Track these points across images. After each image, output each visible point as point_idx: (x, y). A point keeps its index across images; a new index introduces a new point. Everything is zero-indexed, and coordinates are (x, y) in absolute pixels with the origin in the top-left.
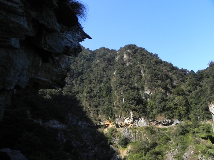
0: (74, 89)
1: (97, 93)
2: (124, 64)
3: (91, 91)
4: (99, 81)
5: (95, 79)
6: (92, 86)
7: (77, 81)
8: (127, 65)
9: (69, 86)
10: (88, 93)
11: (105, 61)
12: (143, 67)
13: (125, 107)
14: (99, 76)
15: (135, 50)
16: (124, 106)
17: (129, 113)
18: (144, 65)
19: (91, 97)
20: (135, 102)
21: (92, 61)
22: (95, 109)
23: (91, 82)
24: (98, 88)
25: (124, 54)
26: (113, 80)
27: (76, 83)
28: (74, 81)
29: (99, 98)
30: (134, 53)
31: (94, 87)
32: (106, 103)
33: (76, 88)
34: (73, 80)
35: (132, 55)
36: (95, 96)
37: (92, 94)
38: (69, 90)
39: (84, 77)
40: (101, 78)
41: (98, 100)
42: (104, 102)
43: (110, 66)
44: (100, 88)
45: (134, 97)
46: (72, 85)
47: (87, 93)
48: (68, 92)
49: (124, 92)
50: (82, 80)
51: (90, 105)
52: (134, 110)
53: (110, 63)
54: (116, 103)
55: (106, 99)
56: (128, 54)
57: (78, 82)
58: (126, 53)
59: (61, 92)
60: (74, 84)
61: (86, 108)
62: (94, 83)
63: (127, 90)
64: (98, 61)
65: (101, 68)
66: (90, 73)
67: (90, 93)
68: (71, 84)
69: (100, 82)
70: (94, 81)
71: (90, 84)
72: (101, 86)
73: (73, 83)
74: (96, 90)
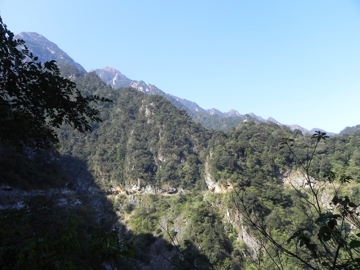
0: (86, 147)
1: (111, 155)
2: (144, 122)
3: (104, 153)
4: (115, 140)
5: (111, 138)
6: (105, 146)
7: (89, 137)
8: (148, 122)
9: (80, 143)
11: (126, 112)
12: (162, 128)
13: (134, 175)
14: (116, 134)
15: (159, 104)
16: (133, 173)
17: (137, 180)
18: (163, 126)
19: (103, 160)
20: (144, 170)
21: (112, 107)
22: (108, 174)
23: (106, 141)
24: (113, 149)
25: (146, 108)
26: (130, 141)
27: (88, 140)
28: (86, 138)
29: (113, 161)
30: (158, 107)
31: (108, 148)
32: (119, 167)
33: (88, 147)
34: (85, 136)
35: (155, 110)
36: (108, 159)
37: (105, 157)
38: (80, 150)
39: (98, 133)
40: (118, 136)
41: (110, 164)
42: (117, 167)
43: (131, 121)
44: (116, 149)
45: (144, 165)
46: (84, 142)
47: (100, 156)
48: (78, 152)
49: (135, 157)
50: (97, 136)
51: (102, 170)
52: (142, 177)
53: (132, 116)
54: (127, 168)
55: (119, 163)
56: (151, 108)
57: (91, 139)
59: (70, 152)
60: (87, 141)
61: (97, 172)
62: (109, 143)
63: (138, 156)
64: (119, 110)
65: (120, 122)
66: (106, 127)
67: (102, 155)
68: (83, 142)
69: (116, 141)
70: (109, 140)
71: (104, 143)
72: (117, 147)
73: (85, 140)
74: (110, 152)
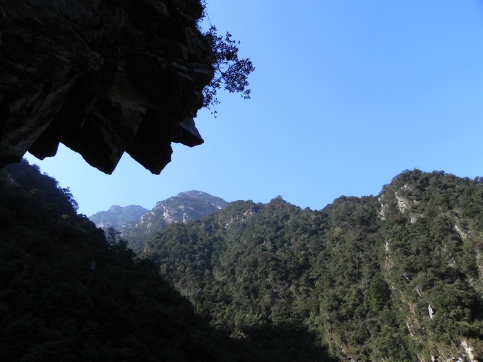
0: (296, 306)
1: (355, 305)
2: (403, 221)
3: (339, 305)
4: (351, 275)
5: (342, 273)
6: (338, 290)
7: (298, 286)
8: (413, 220)
9: (283, 300)
10: (332, 309)
11: (354, 225)
12: (457, 215)
13: (442, 330)
14: (350, 264)
15: (422, 182)
16: (439, 328)
17: (458, 345)
18: (456, 210)
19: (342, 319)
20: (467, 311)
21: (323, 233)
22: (359, 348)
23: (334, 281)
24: (354, 293)
25: (397, 197)
26: (388, 265)
27: (297, 291)
28: (292, 288)
29: (363, 316)
30: (421, 188)
31: (344, 293)
32: (385, 327)
33: (299, 304)
34: (290, 285)
35: (417, 196)
36: (351, 314)
37: (343, 311)
38: (285, 310)
39: (313, 275)
40: (355, 268)
41: (361, 324)
42: (379, 327)
43: (370, 236)
44: (360, 292)
45: (460, 298)
46: (290, 297)
47: (331, 311)
48: (282, 315)
49: (424, 288)
50: (311, 282)
51: (344, 341)
52: (471, 334)
53: (369, 228)
54: (412, 322)
55: (380, 317)
56: (408, 195)
57: (301, 289)
58: (402, 194)
59: (266, 319)
60: (295, 295)
61: (335, 349)
62: (341, 284)
63: (431, 283)
64: (338, 230)
65: (349, 245)
66: (324, 261)
67: (337, 309)
68: (288, 297)
69: (355, 278)
70: (339, 279)
71: (332, 286)
72: (361, 286)
73: (291, 293)
74: (350, 300)
